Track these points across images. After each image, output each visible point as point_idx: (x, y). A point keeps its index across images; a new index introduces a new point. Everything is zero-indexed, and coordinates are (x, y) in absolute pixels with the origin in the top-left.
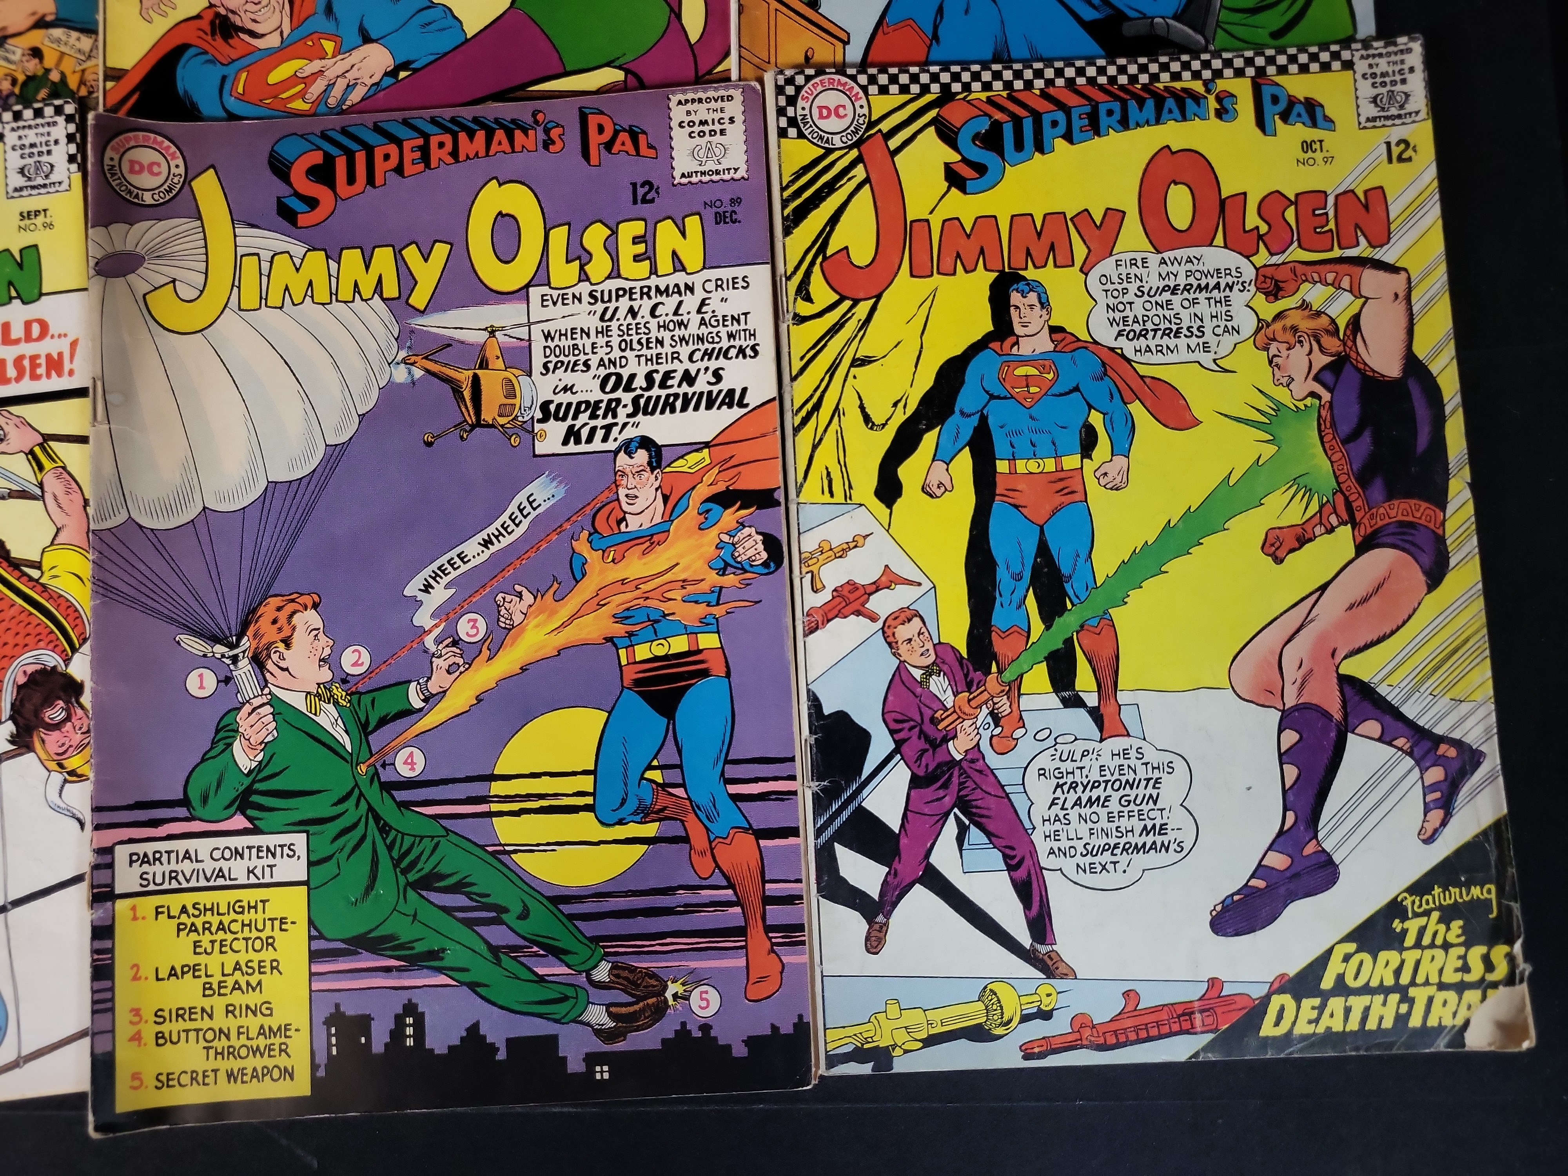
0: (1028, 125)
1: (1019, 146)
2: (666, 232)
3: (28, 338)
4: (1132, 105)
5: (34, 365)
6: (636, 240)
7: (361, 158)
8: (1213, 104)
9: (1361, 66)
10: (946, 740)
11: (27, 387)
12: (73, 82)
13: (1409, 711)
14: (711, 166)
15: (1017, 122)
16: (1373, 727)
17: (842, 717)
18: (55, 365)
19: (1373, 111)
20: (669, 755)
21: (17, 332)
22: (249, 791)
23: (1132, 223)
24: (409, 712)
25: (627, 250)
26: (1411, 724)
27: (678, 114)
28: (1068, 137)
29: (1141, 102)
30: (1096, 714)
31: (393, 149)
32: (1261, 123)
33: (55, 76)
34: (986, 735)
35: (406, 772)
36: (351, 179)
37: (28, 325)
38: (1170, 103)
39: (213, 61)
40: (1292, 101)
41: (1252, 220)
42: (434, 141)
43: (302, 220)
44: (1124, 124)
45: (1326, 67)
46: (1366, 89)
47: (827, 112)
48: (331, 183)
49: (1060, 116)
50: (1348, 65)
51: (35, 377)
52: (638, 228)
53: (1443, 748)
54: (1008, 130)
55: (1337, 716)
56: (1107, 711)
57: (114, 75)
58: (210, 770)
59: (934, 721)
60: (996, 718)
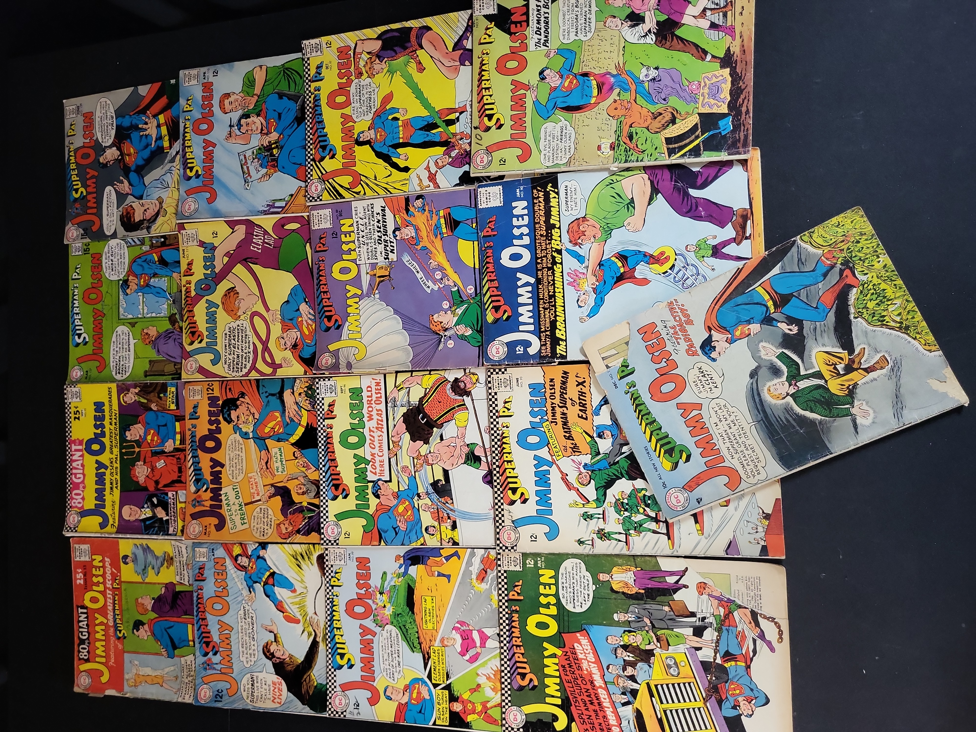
0: (320, 139)
1: (325, 141)
2: (344, 229)
3: (371, 391)
4: (317, 113)
5: (378, 389)
6: (346, 237)
7: (326, 309)
8: (317, 92)
9: (309, 55)
10: (466, 151)
11: (383, 391)
12: (307, 385)
13: (461, 33)
14: (329, 218)
15: (320, 141)
16: (465, 42)
17: (460, 178)
18: (378, 384)
19: (319, 52)
20: (469, 222)
21: (369, 394)
22: (477, 331)
23: (344, 111)
24: (458, 290)
25: (348, 239)
26: (464, 32)
27: (316, 227)
28: (324, 128)
29: (316, 110)
30: (461, 113)
31: (324, 300)
32: (321, 80)
33: (306, 389)
34: (465, 141)
35: (473, 290)
36: (331, 311)
37: (368, 391)
38: (316, 103)
39: (303, 348)
40: (317, 72)
41: (344, 81)
42: (322, 290)
43: (340, 323)
44: (321, 114)
45: (309, 65)
46: (314, 54)
47: (316, 190)
48: (331, 316)
49: (319, 131)
50: (308, 59)
51: (380, 389)
52: (343, 236)
53: (470, 24)
54: (322, 144)
55: (462, 51)
56: (460, 110)
57: (305, 373)
58: (471, 341)
59: (462, 154)
60: (462, 139)
